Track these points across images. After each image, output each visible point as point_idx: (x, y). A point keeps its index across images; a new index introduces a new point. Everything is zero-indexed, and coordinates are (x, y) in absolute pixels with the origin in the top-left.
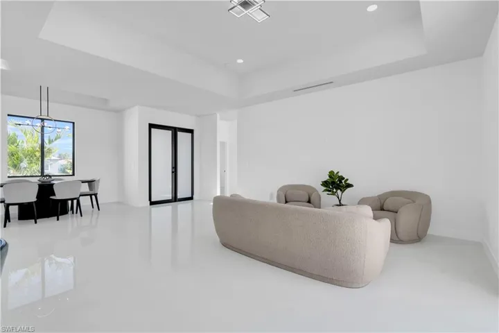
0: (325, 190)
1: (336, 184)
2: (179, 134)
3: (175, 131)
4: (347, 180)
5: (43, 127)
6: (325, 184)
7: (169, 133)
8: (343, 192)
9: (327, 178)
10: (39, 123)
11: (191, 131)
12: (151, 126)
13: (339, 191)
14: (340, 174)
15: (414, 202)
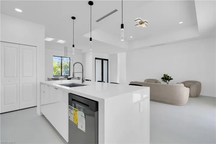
0: (163, 81)
1: (166, 78)
2: (104, 61)
3: (103, 60)
4: (171, 77)
5: (62, 59)
6: (162, 78)
7: (101, 61)
8: (169, 81)
9: (163, 76)
10: (60, 58)
11: (107, 60)
12: (96, 58)
13: (168, 81)
14: (168, 75)
15: (195, 84)
